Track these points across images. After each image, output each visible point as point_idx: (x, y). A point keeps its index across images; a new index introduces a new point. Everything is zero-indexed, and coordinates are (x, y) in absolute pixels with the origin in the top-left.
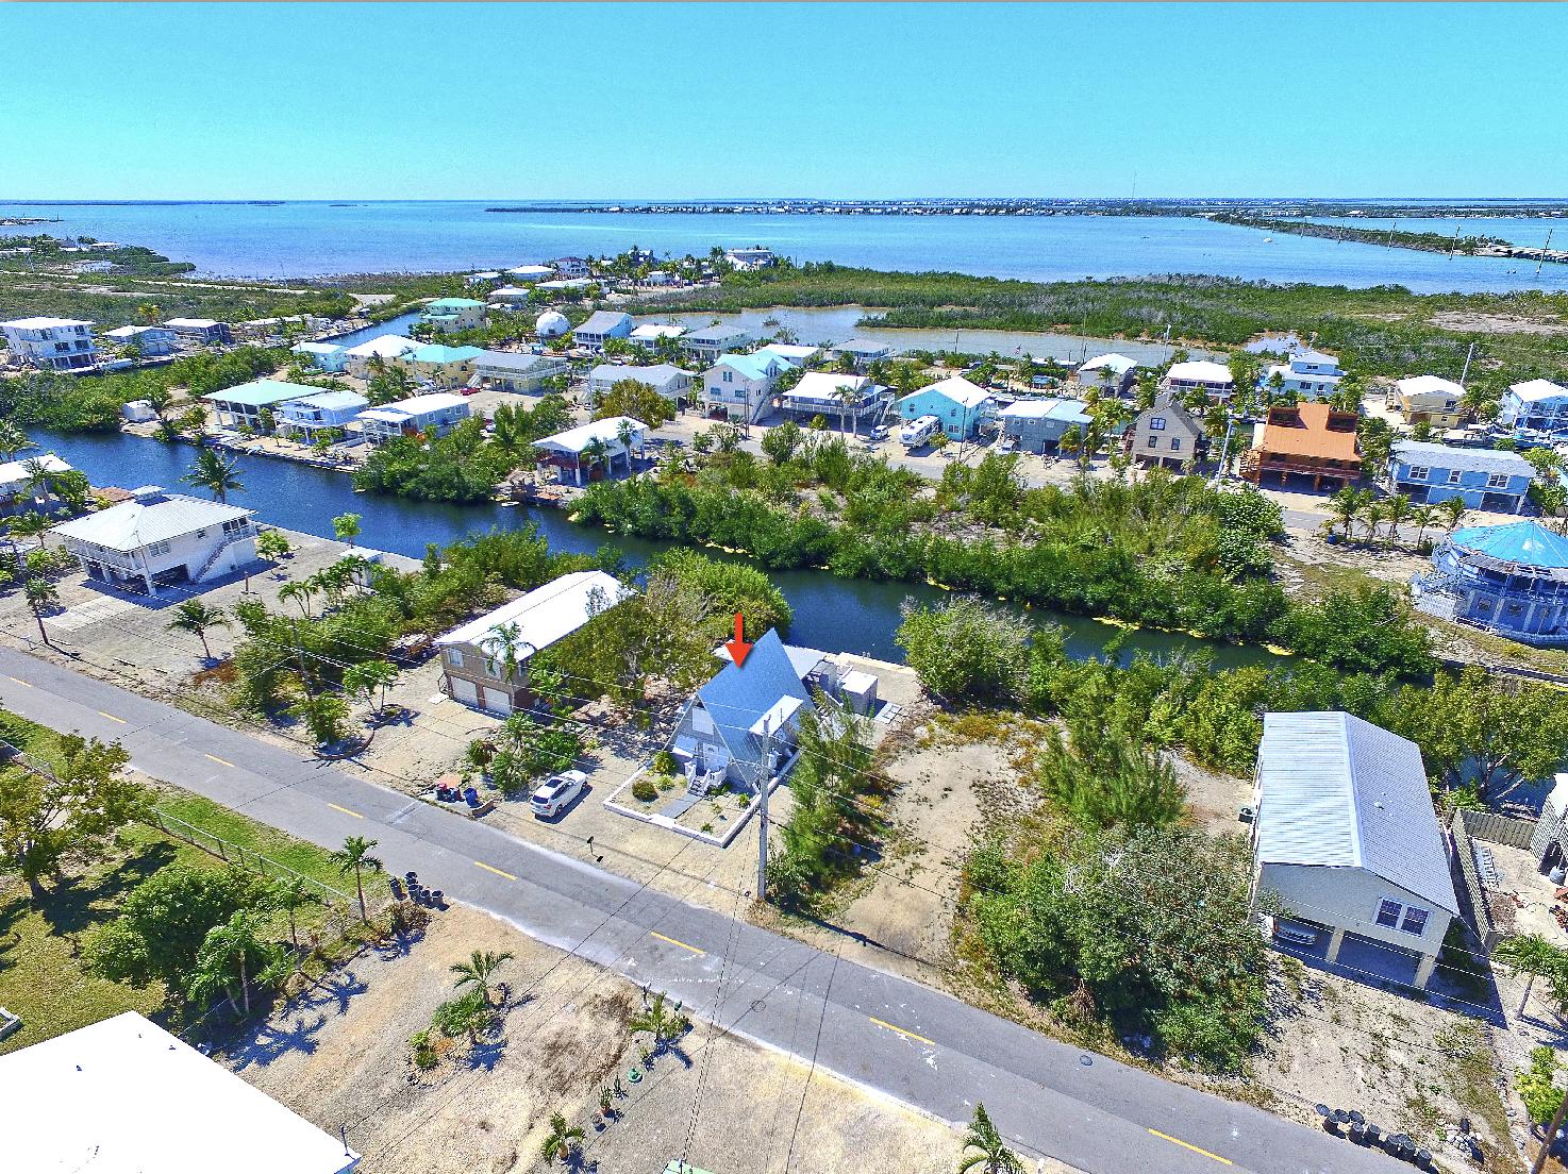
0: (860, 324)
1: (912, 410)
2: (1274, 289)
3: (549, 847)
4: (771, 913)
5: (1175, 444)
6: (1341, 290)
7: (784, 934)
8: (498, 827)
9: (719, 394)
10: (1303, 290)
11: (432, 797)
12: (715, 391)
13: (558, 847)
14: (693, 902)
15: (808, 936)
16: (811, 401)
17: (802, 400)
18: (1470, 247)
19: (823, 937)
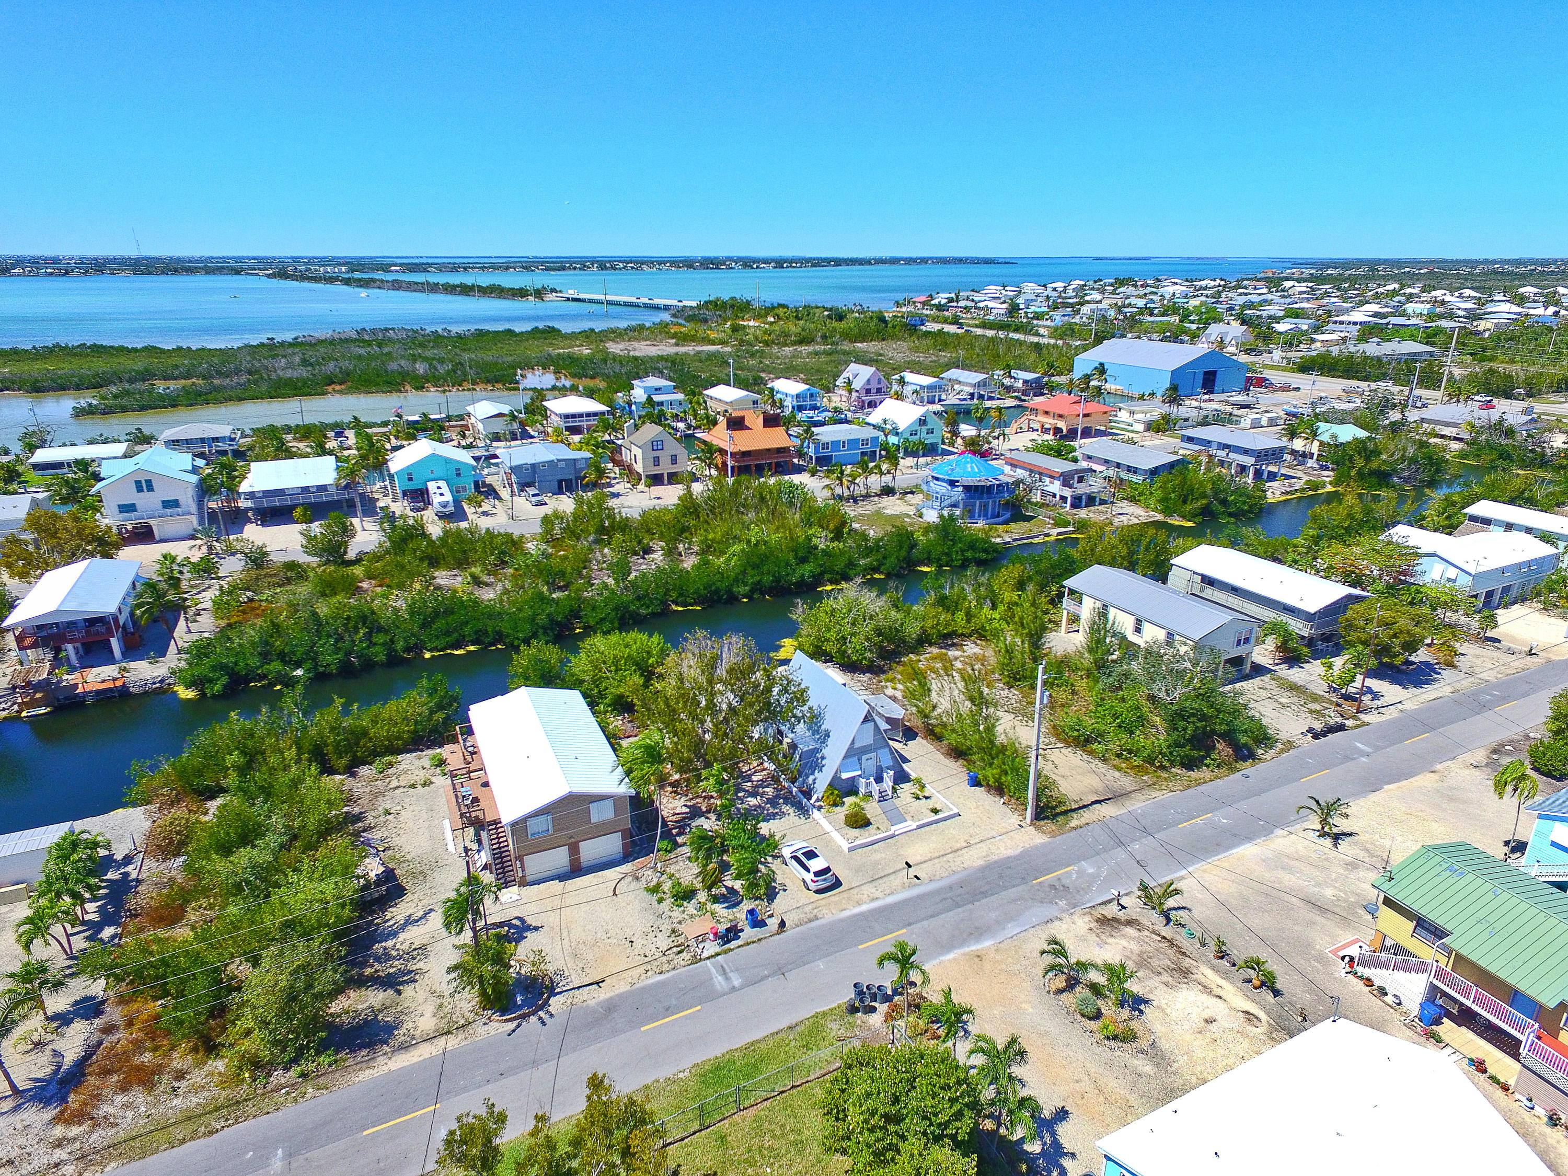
0: (79, 413)
1: (410, 479)
2: (459, 336)
3: (873, 900)
4: (1048, 825)
5: (674, 460)
6: (510, 332)
7: (1075, 829)
8: (810, 921)
9: (135, 510)
10: (481, 334)
11: (711, 947)
12: (127, 508)
13: (878, 894)
14: (1011, 852)
15: (1083, 821)
16: (280, 492)
17: (268, 494)
18: (539, 294)
19: (1086, 816)
